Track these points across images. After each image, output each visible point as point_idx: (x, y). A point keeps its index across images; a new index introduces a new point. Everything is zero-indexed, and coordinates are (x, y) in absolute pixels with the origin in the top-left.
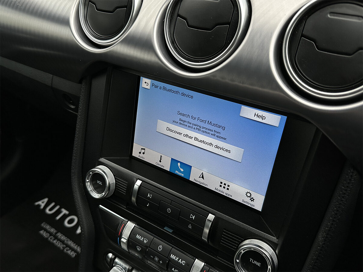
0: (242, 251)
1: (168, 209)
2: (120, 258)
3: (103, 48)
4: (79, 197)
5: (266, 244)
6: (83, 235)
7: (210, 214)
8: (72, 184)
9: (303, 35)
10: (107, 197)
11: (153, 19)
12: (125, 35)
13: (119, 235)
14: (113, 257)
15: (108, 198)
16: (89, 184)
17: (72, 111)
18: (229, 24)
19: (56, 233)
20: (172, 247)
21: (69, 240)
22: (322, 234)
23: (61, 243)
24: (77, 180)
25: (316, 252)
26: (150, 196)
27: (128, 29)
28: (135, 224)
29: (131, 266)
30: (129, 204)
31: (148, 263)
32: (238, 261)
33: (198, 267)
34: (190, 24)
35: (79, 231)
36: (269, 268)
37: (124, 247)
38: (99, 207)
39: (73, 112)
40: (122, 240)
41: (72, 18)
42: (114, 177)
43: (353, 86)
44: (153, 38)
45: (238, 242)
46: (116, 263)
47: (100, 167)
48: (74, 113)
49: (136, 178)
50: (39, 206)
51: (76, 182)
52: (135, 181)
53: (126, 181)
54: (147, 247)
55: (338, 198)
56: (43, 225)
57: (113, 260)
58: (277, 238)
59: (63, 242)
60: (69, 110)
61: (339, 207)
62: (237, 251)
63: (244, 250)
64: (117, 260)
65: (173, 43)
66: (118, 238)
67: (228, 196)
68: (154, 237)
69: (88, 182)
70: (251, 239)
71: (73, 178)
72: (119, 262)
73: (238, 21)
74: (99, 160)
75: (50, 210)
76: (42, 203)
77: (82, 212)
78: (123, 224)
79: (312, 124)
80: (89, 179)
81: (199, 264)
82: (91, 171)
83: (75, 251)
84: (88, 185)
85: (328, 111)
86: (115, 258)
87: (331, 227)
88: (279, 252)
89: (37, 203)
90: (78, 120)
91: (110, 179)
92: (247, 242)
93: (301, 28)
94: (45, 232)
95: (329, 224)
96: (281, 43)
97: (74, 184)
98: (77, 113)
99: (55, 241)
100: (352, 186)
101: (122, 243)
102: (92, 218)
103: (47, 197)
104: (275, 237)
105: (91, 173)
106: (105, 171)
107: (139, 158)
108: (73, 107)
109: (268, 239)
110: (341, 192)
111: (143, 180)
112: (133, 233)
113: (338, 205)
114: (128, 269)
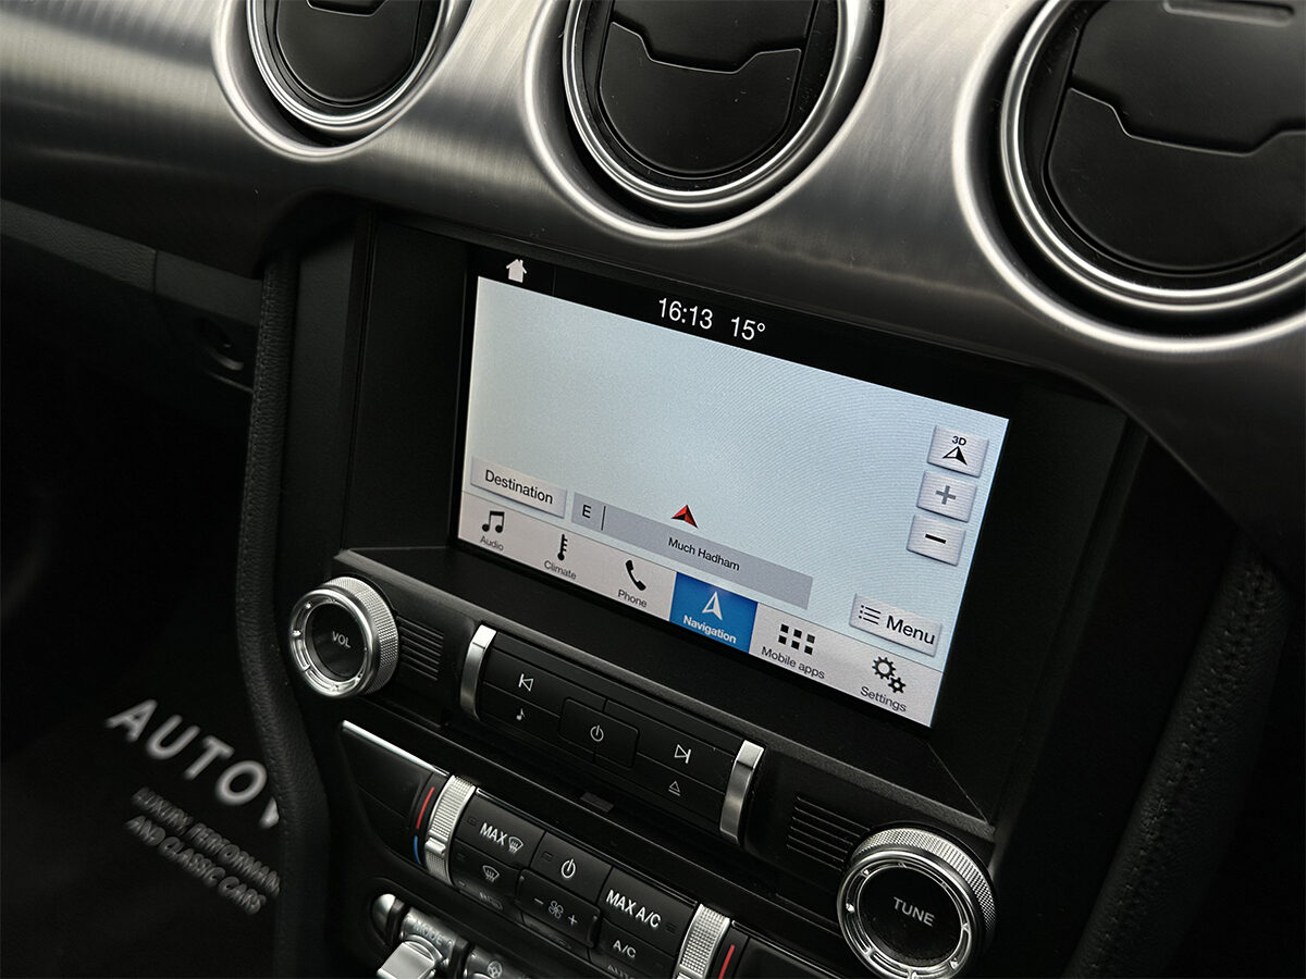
0: (867, 872)
1: (595, 731)
2: (425, 912)
3: (336, 145)
4: (266, 693)
5: (950, 844)
6: (287, 833)
7: (746, 743)
8: (241, 647)
9: (1072, 81)
10: (369, 691)
11: (519, 32)
12: (418, 91)
13: (418, 827)
14: (399, 907)
15: (373, 697)
16: (301, 644)
17: (230, 382)
18: (801, 43)
19: (189, 827)
20: (613, 866)
21: (238, 848)
22: (1151, 804)
23: (208, 861)
24: (256, 633)
25: (1132, 869)
26: (528, 684)
27: (430, 70)
28: (474, 788)
29: (464, 938)
30: (449, 712)
31: (524, 925)
32: (851, 908)
33: (706, 935)
34: (658, 45)
35: (271, 817)
36: (965, 932)
37: (438, 869)
38: (342, 727)
39: (234, 384)
40: (431, 844)
41: (220, 36)
42: (394, 618)
43: (1260, 262)
44: (524, 102)
45: (852, 839)
46: (411, 930)
47: (341, 582)
48: (240, 386)
49: (475, 621)
50: (123, 730)
51: (255, 639)
52: (472, 632)
53: (438, 630)
54: (520, 867)
55: (1209, 671)
56: (142, 798)
57: (397, 918)
58: (991, 824)
59: (214, 858)
60: (222, 379)
61: (1213, 705)
62: (846, 872)
63: (871, 870)
64: (412, 918)
65: (596, 117)
66: (416, 838)
67: (809, 676)
68: (546, 831)
69: (300, 637)
70: (898, 828)
71: (243, 624)
72: (420, 923)
73: (836, 31)
74: (337, 557)
75: (165, 743)
76: (133, 721)
77: (281, 749)
78: (433, 789)
79: (1113, 405)
80: (304, 629)
81: (711, 923)
82: (310, 599)
83: (261, 889)
84: (300, 648)
85: (1168, 355)
86: (404, 912)
87: (1185, 778)
88: (998, 872)
89: (115, 721)
90: (255, 413)
91: (378, 624)
92: (882, 838)
93: (1067, 55)
94: (149, 827)
95: (1177, 765)
96: (992, 110)
97: (245, 648)
98: (248, 389)
99: (185, 857)
100: (1258, 626)
101: (428, 857)
102: (316, 768)
103: (152, 698)
104: (982, 818)
105: (309, 606)
106: (359, 596)
107: (483, 545)
108: (233, 365)
109: (958, 825)
110: (1220, 651)
111: (501, 625)
112: (469, 817)
113: (1209, 696)
114: (455, 949)
